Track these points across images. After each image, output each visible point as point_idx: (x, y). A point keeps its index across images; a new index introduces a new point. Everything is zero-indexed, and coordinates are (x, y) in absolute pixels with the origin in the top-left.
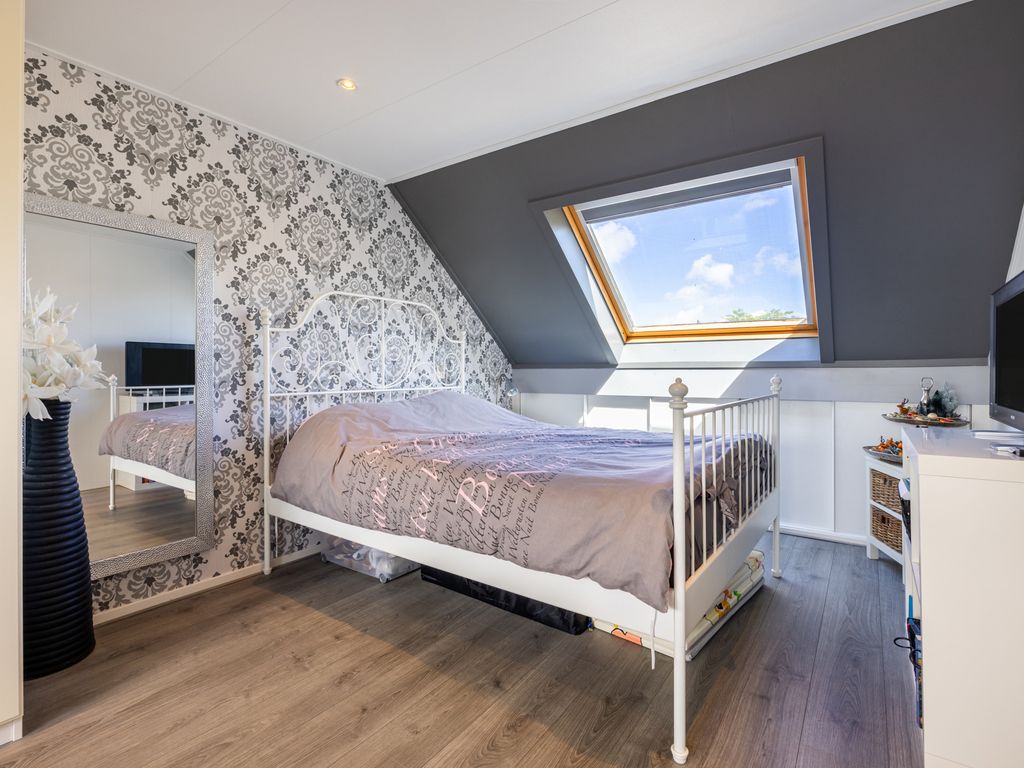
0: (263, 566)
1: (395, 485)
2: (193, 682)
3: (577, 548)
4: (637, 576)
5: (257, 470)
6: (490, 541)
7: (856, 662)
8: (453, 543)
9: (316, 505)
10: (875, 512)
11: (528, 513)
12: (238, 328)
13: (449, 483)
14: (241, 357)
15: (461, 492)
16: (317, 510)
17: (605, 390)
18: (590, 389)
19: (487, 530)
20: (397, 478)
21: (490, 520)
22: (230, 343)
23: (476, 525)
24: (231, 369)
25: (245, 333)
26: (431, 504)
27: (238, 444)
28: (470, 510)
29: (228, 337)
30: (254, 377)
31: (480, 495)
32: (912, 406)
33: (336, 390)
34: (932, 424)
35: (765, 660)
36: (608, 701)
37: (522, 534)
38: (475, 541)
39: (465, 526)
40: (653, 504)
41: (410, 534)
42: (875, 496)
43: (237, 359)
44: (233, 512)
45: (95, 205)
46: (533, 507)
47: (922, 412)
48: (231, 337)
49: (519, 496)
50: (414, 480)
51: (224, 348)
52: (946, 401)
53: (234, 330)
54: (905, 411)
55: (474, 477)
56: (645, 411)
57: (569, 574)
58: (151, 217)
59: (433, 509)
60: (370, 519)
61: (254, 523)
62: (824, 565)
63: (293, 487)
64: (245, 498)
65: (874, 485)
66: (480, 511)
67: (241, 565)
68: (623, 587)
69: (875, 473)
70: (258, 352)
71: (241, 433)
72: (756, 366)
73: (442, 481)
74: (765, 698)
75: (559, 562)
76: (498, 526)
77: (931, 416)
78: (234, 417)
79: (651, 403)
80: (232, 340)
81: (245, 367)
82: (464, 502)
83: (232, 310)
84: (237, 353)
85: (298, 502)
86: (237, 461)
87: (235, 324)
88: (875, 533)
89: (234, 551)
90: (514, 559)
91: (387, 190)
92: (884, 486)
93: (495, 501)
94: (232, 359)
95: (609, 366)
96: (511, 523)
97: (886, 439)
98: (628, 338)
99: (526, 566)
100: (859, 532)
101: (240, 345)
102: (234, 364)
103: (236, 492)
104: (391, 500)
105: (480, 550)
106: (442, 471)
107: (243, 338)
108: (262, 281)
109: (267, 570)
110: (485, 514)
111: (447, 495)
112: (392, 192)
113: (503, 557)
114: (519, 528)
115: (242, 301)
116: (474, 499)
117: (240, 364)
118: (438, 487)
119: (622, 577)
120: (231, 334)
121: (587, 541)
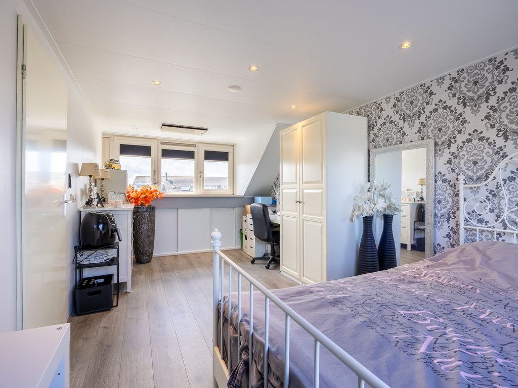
12: (451, 186)
14: (453, 202)
22: (446, 195)
24: (447, 209)
25: (455, 188)
29: (445, 191)
43: (450, 204)
45: (394, 145)
48: (447, 191)
51: (443, 198)
53: (448, 188)
58: (411, 141)
78: (448, 236)
80: (447, 193)
81: (455, 208)
83: (448, 177)
84: (450, 200)
87: (449, 184)
94: (447, 204)
101: (452, 196)
102: (448, 206)
107: (454, 192)
108: (467, 156)
115: (453, 171)
117: (452, 207)
120: (447, 190)
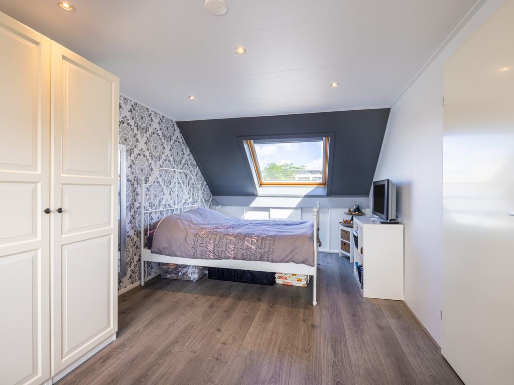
0: (141, 282)
1: (217, 242)
2: (160, 316)
3: (289, 254)
4: (307, 259)
5: (137, 243)
6: (259, 256)
7: (345, 281)
8: (243, 259)
9: (178, 254)
10: (342, 242)
11: (272, 246)
12: (132, 185)
13: (240, 240)
15: (246, 243)
16: (179, 255)
17: (253, 205)
18: (247, 204)
19: (258, 253)
20: (217, 240)
21: (259, 250)
23: (253, 252)
24: (130, 202)
25: (134, 186)
26: (234, 248)
27: (131, 233)
28: (251, 248)
30: (137, 205)
31: (253, 243)
32: (352, 210)
33: (161, 209)
34: (358, 215)
35: (324, 283)
36: (291, 298)
37: (270, 253)
38: (254, 257)
39: (249, 253)
40: (309, 240)
41: (226, 259)
42: (342, 237)
43: (131, 198)
44: (131, 261)
46: (273, 245)
47: (354, 211)
48: (129, 188)
49: (268, 242)
50: (225, 241)
52: (360, 208)
53: (130, 186)
54: (350, 211)
55: (249, 237)
56: (268, 213)
57: (286, 262)
59: (236, 249)
60: (207, 256)
61: (136, 265)
62: (329, 260)
63: (165, 248)
64: (134, 255)
65: (342, 234)
66: (254, 248)
67: (133, 283)
68: (303, 262)
69: (342, 230)
70: (137, 194)
71: (133, 229)
72: (307, 196)
73: (237, 240)
74: (327, 291)
75: (283, 259)
76: (262, 251)
77: (357, 212)
78: (131, 222)
79: (271, 209)
80: (130, 190)
81: (134, 201)
82: (248, 246)
83: (130, 177)
84: (131, 195)
85: (167, 254)
86: (132, 240)
87: (131, 183)
88: (342, 249)
89: (130, 278)
90: (268, 261)
91: (175, 123)
92: (345, 234)
93: (259, 244)
95: (254, 195)
96: (266, 250)
97: (345, 219)
98: (261, 185)
99: (272, 262)
100: (337, 250)
101: (132, 192)
102: (130, 200)
103: (131, 253)
104: (216, 248)
105: (255, 260)
106: (236, 236)
107: (133, 189)
108: (139, 165)
109: (143, 284)
110: (256, 248)
111: (240, 244)
112: (177, 124)
113: (264, 261)
114: (269, 251)
115: (133, 173)
116: (251, 244)
117: (132, 200)
118: (236, 242)
119: (303, 260)
121: (291, 252)
